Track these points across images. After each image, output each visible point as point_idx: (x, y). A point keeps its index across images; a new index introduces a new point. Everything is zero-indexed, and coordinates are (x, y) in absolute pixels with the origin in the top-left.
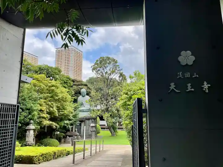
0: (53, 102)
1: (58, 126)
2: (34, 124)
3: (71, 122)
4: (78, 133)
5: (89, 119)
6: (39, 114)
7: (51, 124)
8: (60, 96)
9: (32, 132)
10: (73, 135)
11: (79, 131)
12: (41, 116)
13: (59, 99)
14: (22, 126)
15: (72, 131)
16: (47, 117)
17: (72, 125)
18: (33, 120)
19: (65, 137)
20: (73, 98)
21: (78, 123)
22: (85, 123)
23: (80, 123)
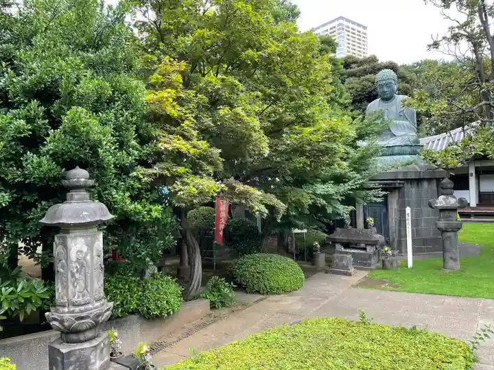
1: (283, 207)
3: (343, 188)
4: (379, 232)
5: (418, 181)
10: (360, 242)
11: (382, 226)
15: (354, 224)
17: (348, 200)
19: (328, 248)
21: (376, 196)
22: (402, 197)
23: (383, 196)
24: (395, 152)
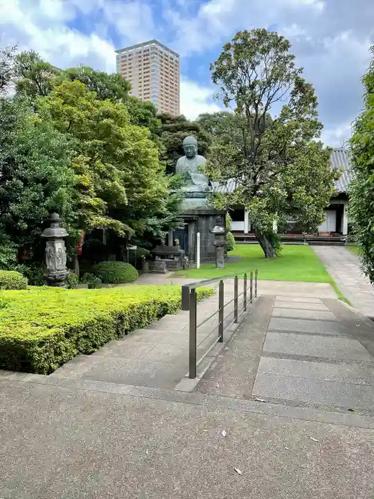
0: (113, 164)
1: (132, 231)
2: (64, 224)
3: (163, 221)
4: (183, 248)
5: (207, 216)
6: (75, 197)
7: (111, 225)
8: (130, 146)
9: (60, 246)
10: (171, 254)
11: (184, 244)
12: (81, 201)
13: (127, 155)
14: (29, 229)
15: (167, 243)
16: (99, 206)
17: (165, 228)
18: (60, 212)
19: (151, 259)
20: (165, 162)
21: (181, 225)
22: (197, 226)
23: (185, 226)
24: (194, 196)
